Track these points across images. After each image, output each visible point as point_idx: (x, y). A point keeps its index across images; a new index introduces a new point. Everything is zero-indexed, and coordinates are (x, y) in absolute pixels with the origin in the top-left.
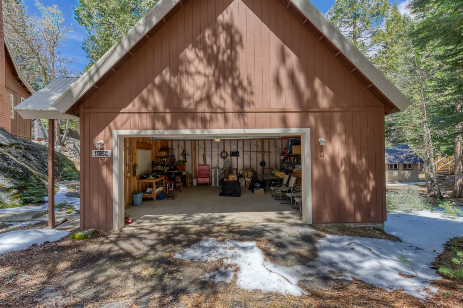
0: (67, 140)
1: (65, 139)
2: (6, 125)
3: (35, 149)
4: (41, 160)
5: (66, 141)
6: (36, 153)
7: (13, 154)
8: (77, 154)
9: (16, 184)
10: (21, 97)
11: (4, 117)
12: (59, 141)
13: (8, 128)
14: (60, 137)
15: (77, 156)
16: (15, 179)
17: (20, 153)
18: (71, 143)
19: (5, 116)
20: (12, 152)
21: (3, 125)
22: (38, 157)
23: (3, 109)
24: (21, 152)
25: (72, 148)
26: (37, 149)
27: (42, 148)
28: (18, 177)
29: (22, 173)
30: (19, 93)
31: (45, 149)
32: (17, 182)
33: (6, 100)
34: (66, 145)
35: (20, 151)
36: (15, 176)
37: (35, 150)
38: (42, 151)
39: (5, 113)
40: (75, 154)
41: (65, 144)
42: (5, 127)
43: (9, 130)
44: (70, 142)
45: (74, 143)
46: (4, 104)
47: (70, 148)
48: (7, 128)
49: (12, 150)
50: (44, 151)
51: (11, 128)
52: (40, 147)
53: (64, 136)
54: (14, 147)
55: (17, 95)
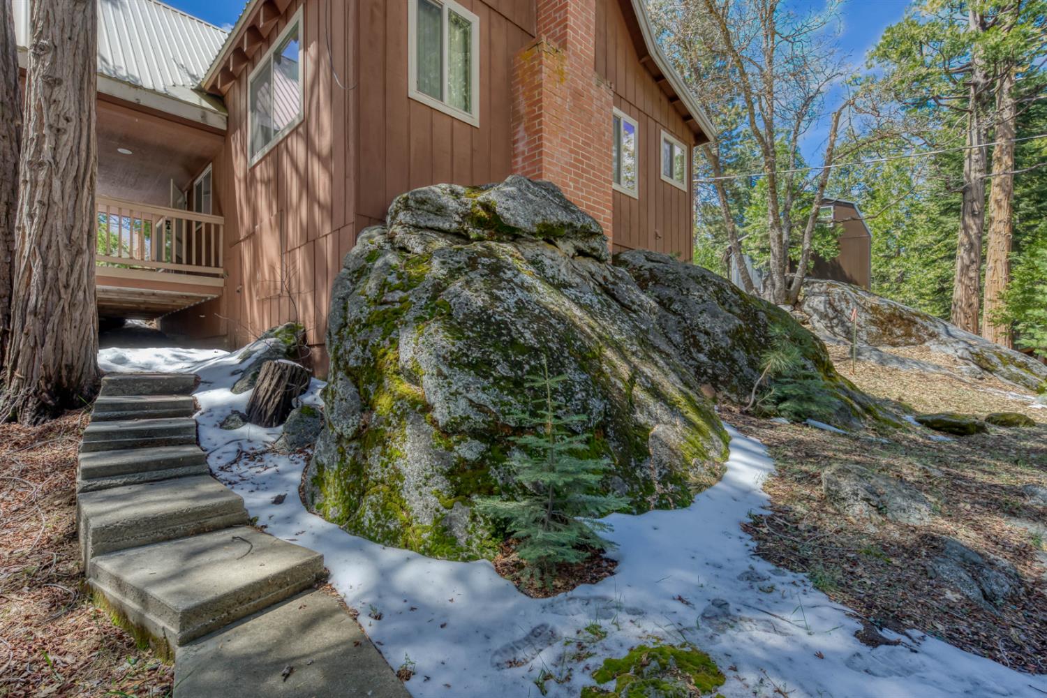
0: (807, 284)
1: (802, 284)
2: (595, 202)
3: (671, 277)
4: (685, 320)
5: (803, 290)
6: (671, 292)
7: (549, 272)
8: (836, 330)
9: (480, 408)
10: (662, 132)
11: (588, 173)
12: (782, 292)
13: (603, 212)
14: (788, 279)
15: (835, 334)
16: (486, 378)
17: (592, 275)
18: (820, 294)
19: (593, 168)
20: (547, 262)
21: (583, 198)
22: (676, 306)
23: (584, 143)
24: (593, 270)
25: (821, 308)
26: (677, 280)
27: (693, 273)
28: (503, 369)
29: (532, 348)
30: (657, 117)
31: (703, 277)
32: (483, 398)
33: (596, 114)
34: (803, 302)
35: (592, 265)
36: (489, 363)
37: (672, 280)
38: (692, 285)
39: (589, 159)
40: (832, 327)
41: (800, 298)
42: (593, 208)
43: (605, 219)
44: (817, 290)
45: (828, 294)
46: (589, 125)
47: (815, 310)
48: (598, 210)
49: (549, 254)
50: (699, 283)
51: (613, 212)
52: (688, 271)
53: (797, 276)
54: (567, 247)
55: (651, 123)
